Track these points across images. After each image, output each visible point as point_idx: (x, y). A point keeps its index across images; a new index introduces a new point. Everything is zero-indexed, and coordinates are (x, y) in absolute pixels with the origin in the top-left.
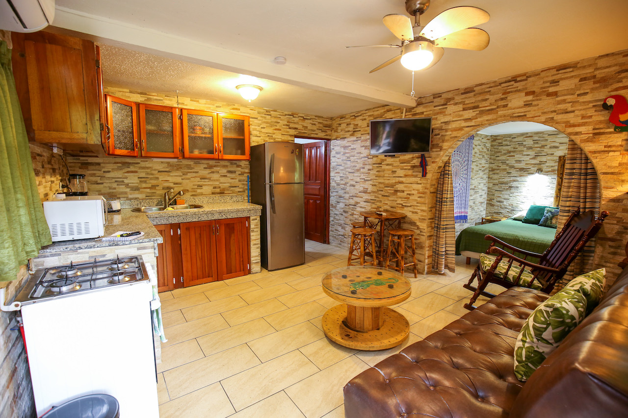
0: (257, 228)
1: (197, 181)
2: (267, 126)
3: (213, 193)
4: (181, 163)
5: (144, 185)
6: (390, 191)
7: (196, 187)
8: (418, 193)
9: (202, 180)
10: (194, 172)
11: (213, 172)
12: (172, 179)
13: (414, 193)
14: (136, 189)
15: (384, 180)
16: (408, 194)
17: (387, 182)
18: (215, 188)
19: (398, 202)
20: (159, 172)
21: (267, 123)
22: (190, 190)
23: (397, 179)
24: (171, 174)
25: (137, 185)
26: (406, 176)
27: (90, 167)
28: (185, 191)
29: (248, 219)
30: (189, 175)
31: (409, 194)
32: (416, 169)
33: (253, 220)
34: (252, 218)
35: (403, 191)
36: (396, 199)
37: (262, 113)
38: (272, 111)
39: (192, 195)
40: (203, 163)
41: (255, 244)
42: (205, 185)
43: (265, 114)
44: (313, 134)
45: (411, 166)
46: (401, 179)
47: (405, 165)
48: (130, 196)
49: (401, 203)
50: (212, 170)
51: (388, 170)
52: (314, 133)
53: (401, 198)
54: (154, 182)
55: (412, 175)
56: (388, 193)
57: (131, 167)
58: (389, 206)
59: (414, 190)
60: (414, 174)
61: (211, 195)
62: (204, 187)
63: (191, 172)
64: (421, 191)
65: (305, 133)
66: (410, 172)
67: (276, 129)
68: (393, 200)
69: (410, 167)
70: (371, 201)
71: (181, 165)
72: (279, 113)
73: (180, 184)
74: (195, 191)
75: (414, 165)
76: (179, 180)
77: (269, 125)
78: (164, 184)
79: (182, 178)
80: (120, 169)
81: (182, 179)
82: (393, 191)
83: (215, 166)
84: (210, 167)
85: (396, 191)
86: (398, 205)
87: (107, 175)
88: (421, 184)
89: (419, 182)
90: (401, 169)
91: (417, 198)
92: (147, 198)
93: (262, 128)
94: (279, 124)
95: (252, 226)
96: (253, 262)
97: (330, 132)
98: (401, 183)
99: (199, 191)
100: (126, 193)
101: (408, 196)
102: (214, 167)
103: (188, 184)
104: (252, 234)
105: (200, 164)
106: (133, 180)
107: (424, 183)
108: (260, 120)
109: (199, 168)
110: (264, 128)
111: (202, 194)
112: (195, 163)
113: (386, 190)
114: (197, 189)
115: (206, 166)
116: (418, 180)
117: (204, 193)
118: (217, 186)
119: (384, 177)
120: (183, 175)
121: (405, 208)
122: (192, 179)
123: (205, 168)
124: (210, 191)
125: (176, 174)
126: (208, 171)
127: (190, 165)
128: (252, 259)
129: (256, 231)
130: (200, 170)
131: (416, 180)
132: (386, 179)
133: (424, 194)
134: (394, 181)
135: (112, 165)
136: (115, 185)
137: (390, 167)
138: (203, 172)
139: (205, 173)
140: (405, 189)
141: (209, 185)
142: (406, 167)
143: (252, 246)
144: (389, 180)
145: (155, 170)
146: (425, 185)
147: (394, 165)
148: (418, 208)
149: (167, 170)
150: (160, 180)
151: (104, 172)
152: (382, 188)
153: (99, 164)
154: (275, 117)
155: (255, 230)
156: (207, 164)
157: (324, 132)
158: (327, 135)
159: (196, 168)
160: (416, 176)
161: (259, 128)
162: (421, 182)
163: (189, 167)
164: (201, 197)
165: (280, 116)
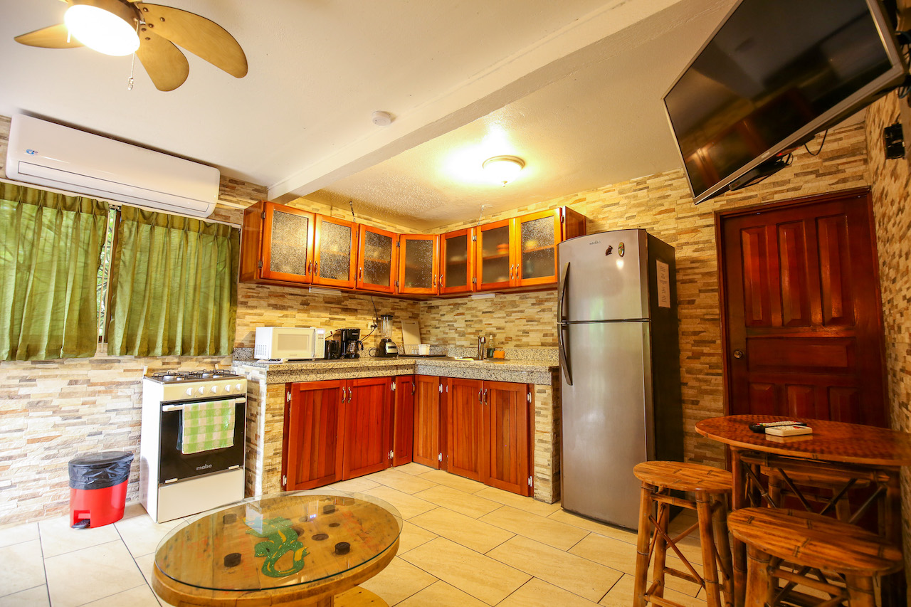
0: (546, 409)
1: (523, 325)
2: (639, 212)
3: (543, 345)
4: (505, 300)
5: (470, 330)
7: (521, 333)
9: (529, 323)
10: (519, 312)
11: (543, 310)
12: (494, 322)
14: (462, 334)
18: (545, 335)
20: (483, 313)
21: (639, 205)
22: (514, 337)
24: (495, 316)
25: (463, 329)
27: (433, 311)
28: (508, 339)
29: (529, 388)
30: (514, 316)
33: (540, 392)
34: (537, 388)
37: (629, 190)
38: (649, 178)
39: (516, 346)
40: (530, 298)
41: (542, 441)
42: (532, 331)
43: (635, 191)
44: (782, 191)
48: (458, 343)
50: (543, 307)
52: (784, 188)
54: (477, 326)
57: (460, 309)
61: (540, 347)
62: (531, 334)
63: (515, 312)
65: (751, 197)
67: (660, 213)
71: (505, 302)
72: (667, 178)
73: (503, 329)
74: (519, 340)
76: (501, 323)
77: (643, 208)
78: (487, 329)
79: (506, 320)
80: (452, 311)
81: (506, 322)
83: (547, 300)
84: (540, 302)
87: (444, 318)
92: (471, 346)
93: (628, 218)
94: (670, 199)
95: (538, 404)
96: (538, 475)
97: (863, 168)
99: (524, 339)
100: (454, 339)
102: (545, 301)
103: (512, 330)
104: (537, 419)
105: (527, 298)
106: (460, 324)
108: (623, 205)
109: (525, 305)
110: (633, 217)
111: (528, 345)
112: (520, 298)
114: (522, 336)
115: (534, 301)
117: (530, 344)
118: (549, 332)
120: (507, 315)
122: (517, 322)
123: (533, 304)
124: (539, 340)
125: (500, 315)
126: (537, 308)
127: (515, 301)
128: (536, 469)
129: (544, 416)
130: (526, 308)
135: (446, 307)
136: (447, 330)
138: (530, 310)
139: (532, 311)
141: (537, 330)
143: (536, 442)
145: (479, 311)
149: (491, 310)
150: (484, 323)
151: (441, 315)
153: (438, 307)
154: (659, 188)
155: (543, 412)
156: (536, 297)
157: (830, 173)
158: (844, 180)
159: (522, 305)
161: (622, 220)
163: (513, 304)
164: (525, 349)
165: (670, 182)
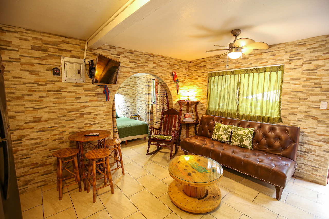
6: (75, 115)
8: (104, 113)
13: (101, 113)
15: (66, 106)
16: (94, 115)
17: (70, 107)
19: (86, 123)
23: (82, 104)
26: (91, 101)
31: (96, 115)
32: (100, 96)
35: (90, 113)
36: (83, 121)
45: (96, 94)
46: (86, 104)
47: (90, 92)
49: (89, 122)
51: (71, 97)
53: (88, 119)
55: (98, 100)
56: (73, 117)
58: (76, 128)
59: (100, 111)
60: (98, 99)
64: (105, 111)
66: (95, 98)
68: (80, 122)
69: (94, 94)
70: (49, 129)
75: (98, 92)
82: (79, 115)
85: (83, 114)
86: (86, 125)
88: (105, 106)
89: (104, 105)
90: (86, 96)
91: (103, 116)
98: (88, 106)
101: (95, 116)
107: (108, 105)
113: (70, 115)
116: (102, 103)
119: (66, 103)
121: (94, 126)
131: (101, 104)
132: (69, 105)
133: (108, 112)
134: (79, 106)
137: (73, 94)
140: (91, 111)
142: (91, 94)
144: (73, 105)
146: (108, 106)
147: (77, 92)
148: (105, 123)
152: (64, 113)
160: (101, 101)
162: (105, 105)
